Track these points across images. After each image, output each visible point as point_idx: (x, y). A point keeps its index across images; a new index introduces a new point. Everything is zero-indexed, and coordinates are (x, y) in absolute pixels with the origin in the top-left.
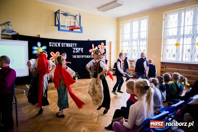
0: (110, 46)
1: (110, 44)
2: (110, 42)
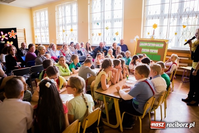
0: (25, 32)
1: (25, 31)
2: (24, 29)
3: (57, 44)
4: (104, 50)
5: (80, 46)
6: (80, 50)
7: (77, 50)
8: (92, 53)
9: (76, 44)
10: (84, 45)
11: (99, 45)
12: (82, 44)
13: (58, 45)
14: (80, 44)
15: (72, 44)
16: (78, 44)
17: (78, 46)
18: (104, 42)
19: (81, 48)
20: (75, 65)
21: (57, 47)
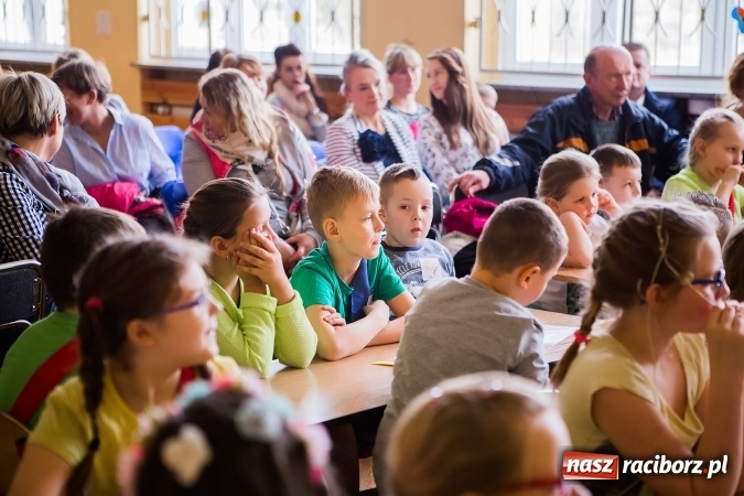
3: (146, 59)
4: (628, 128)
5: (384, 90)
6: (386, 121)
7: (351, 126)
8: (506, 163)
9: (347, 71)
10: (417, 77)
11: (580, 84)
12: (397, 68)
13: (155, 76)
14: (379, 69)
15: (290, 61)
16: (365, 65)
17: (365, 88)
18: (633, 47)
19: (389, 105)
20: (346, 280)
21: (144, 88)
